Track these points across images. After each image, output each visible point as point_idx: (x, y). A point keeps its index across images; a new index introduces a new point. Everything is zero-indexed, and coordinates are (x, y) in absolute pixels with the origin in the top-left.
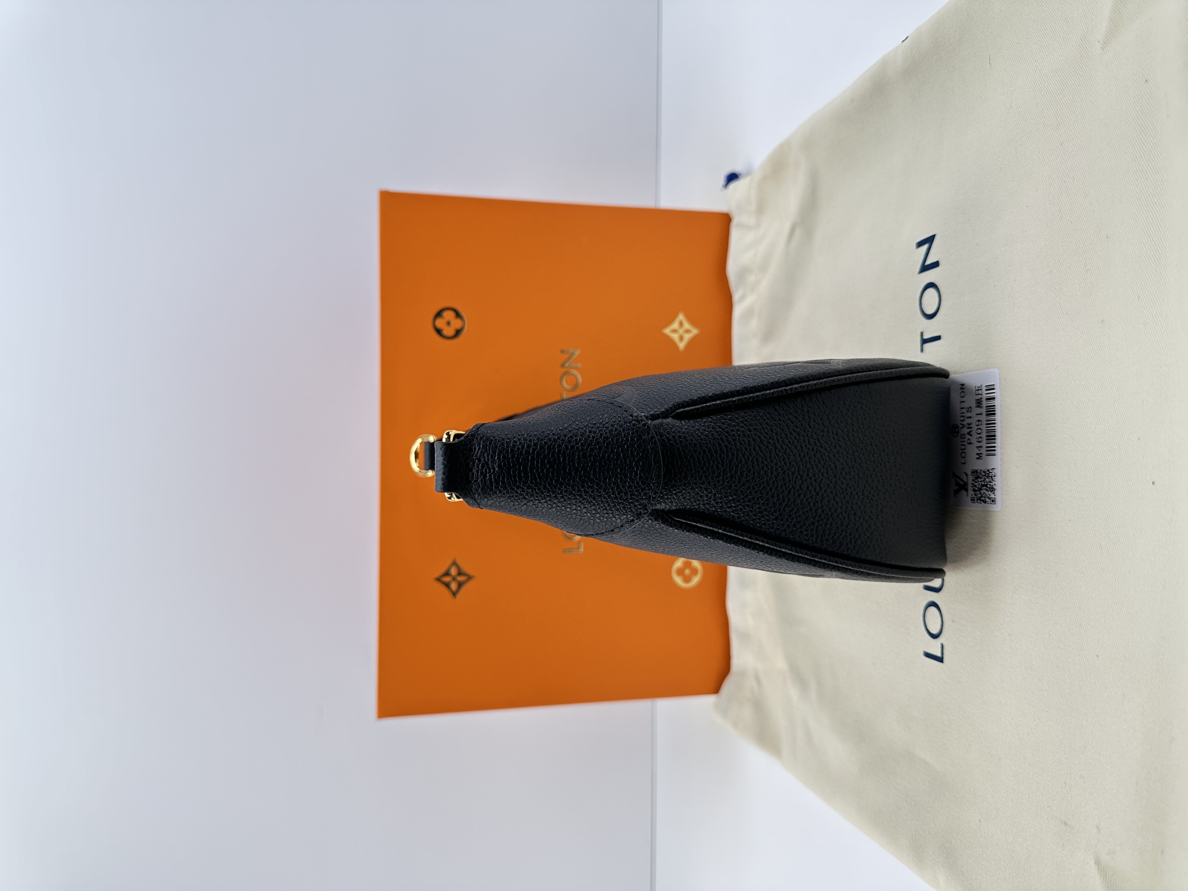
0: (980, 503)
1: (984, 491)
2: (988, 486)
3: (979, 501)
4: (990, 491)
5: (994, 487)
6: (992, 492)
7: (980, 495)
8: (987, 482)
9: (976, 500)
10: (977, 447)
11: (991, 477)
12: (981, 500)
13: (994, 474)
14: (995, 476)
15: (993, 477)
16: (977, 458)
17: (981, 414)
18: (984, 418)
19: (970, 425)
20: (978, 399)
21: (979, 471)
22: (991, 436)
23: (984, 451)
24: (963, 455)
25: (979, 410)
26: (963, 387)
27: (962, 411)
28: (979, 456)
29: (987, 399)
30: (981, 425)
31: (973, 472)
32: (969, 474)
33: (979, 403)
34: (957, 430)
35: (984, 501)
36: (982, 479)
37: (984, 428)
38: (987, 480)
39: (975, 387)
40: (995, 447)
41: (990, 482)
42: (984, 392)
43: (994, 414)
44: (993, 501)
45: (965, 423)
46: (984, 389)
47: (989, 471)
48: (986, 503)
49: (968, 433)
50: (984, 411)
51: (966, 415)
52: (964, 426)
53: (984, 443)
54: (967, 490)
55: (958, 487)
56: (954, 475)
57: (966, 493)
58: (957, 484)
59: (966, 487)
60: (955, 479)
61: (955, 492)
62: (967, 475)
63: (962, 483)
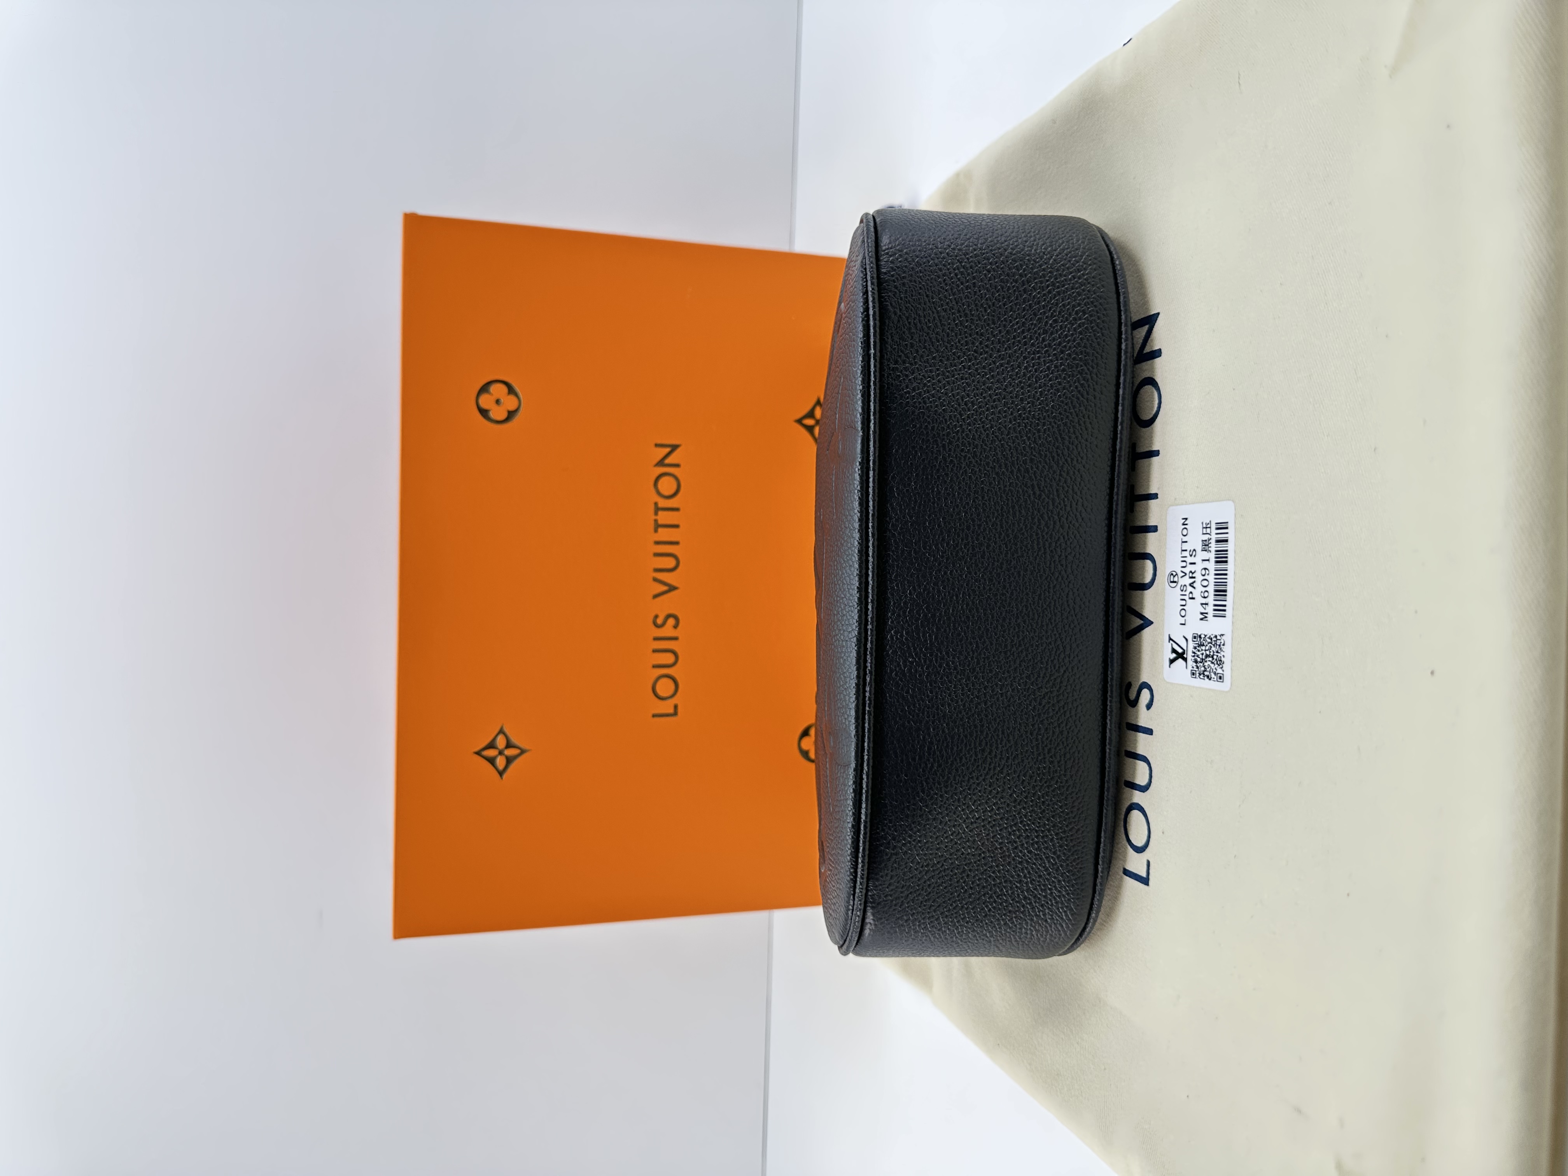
0: (1204, 679)
1: (1209, 663)
2: (1215, 657)
5: (1223, 659)
6: (1218, 665)
7: (1203, 669)
8: (1213, 652)
9: (1197, 674)
11: (1219, 645)
12: (1204, 675)
13: (1224, 642)
14: (1223, 645)
16: (1202, 619)
17: (1208, 560)
18: (1211, 566)
19: (1193, 573)
20: (1205, 541)
21: (1203, 636)
22: (1221, 592)
23: (1210, 609)
24: (1183, 613)
25: (1205, 555)
26: (1186, 523)
27: (1185, 554)
28: (1204, 617)
29: (1218, 541)
30: (1208, 574)
31: (1195, 637)
32: (1190, 638)
33: (1206, 545)
34: (1176, 579)
35: (1208, 677)
36: (1207, 648)
37: (1211, 578)
38: (1213, 649)
39: (1202, 523)
40: (1225, 606)
41: (1217, 652)
42: (1214, 531)
43: (1226, 562)
44: (1220, 678)
45: (1187, 570)
46: (1214, 526)
47: (1216, 637)
48: (1210, 679)
49: (1191, 585)
50: (1212, 556)
51: (1189, 560)
52: (1186, 574)
53: (1211, 600)
54: (1185, 660)
55: (1174, 655)
56: (1170, 639)
57: (1184, 663)
58: (1174, 651)
59: (1185, 656)
60: (1172, 644)
61: (1172, 661)
62: (1187, 640)
63: (1180, 651)
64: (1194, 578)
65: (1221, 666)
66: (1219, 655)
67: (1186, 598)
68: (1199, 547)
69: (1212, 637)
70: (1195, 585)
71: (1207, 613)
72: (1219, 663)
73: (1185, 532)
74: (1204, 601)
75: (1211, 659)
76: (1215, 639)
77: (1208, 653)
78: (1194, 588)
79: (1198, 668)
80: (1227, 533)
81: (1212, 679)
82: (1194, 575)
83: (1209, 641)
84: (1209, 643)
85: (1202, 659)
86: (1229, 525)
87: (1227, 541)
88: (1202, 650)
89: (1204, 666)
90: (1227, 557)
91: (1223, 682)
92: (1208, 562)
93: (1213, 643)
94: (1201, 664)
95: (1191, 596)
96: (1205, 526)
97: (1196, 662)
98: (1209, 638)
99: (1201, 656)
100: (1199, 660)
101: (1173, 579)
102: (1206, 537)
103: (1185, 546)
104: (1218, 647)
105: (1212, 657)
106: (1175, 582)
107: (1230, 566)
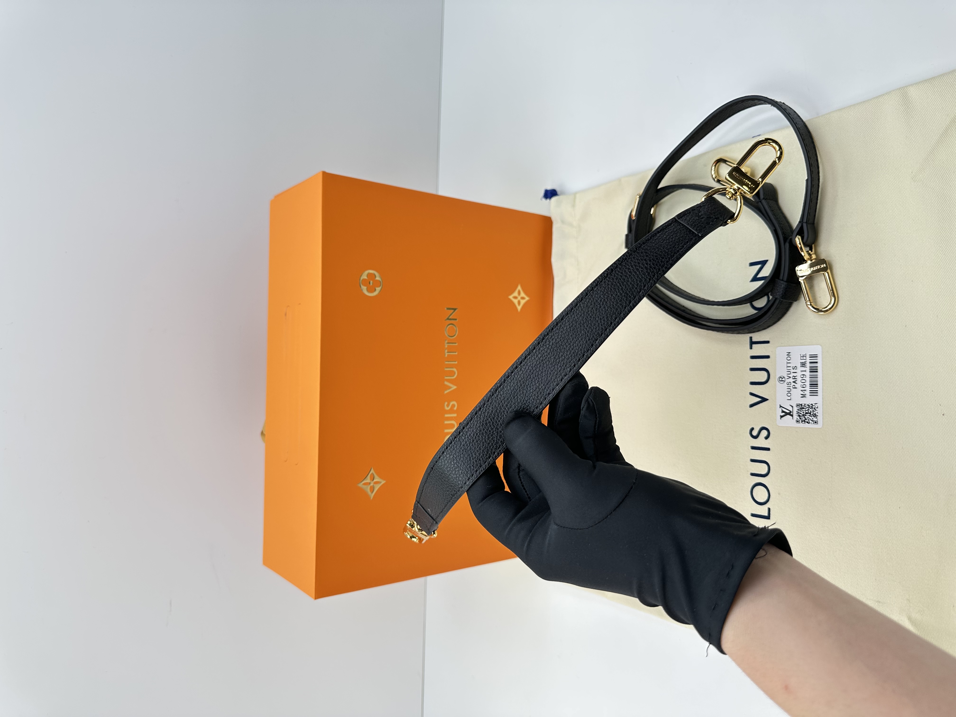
0: (805, 423)
1: (808, 416)
2: (812, 413)
5: (817, 414)
9: (800, 422)
15: (816, 408)
16: (802, 397)
17: (805, 371)
18: (808, 374)
19: (795, 377)
20: (803, 362)
21: (803, 405)
22: (814, 385)
23: (807, 393)
24: (789, 395)
25: (803, 369)
26: (789, 354)
27: (789, 368)
28: (804, 396)
29: (811, 363)
30: (805, 377)
31: (798, 405)
32: (795, 406)
33: (803, 365)
34: (784, 379)
35: (807, 422)
36: (806, 410)
37: (808, 379)
38: (810, 410)
39: (800, 355)
40: (817, 391)
41: (813, 411)
42: (808, 358)
43: (817, 372)
44: (816, 422)
45: (791, 376)
46: (808, 356)
47: (812, 404)
48: (809, 423)
49: (794, 382)
50: (808, 369)
51: (792, 371)
52: (790, 377)
53: (808, 388)
54: (792, 416)
55: (784, 414)
56: (781, 406)
57: (791, 417)
58: (783, 412)
59: (792, 414)
60: (782, 409)
61: (782, 417)
62: (792, 407)
63: (788, 411)
64: (796, 379)
65: (816, 417)
66: (814, 412)
67: (791, 388)
68: (799, 365)
69: (810, 405)
70: (796, 382)
71: (805, 394)
72: (814, 416)
73: (789, 359)
74: (803, 389)
75: (809, 414)
76: (811, 406)
77: (807, 412)
78: (796, 383)
79: (800, 418)
80: (817, 359)
81: (810, 423)
82: (795, 378)
83: (808, 406)
84: (808, 407)
85: (804, 415)
86: (818, 356)
87: (817, 362)
88: (803, 411)
89: (805, 418)
90: (817, 370)
91: (817, 424)
92: (805, 372)
93: (810, 407)
94: (803, 417)
95: (794, 387)
96: (802, 356)
97: (799, 416)
98: (807, 405)
99: (802, 414)
100: (801, 415)
101: (781, 379)
102: (803, 361)
103: (789, 365)
104: (813, 409)
105: (810, 413)
106: (783, 381)
107: (820, 374)
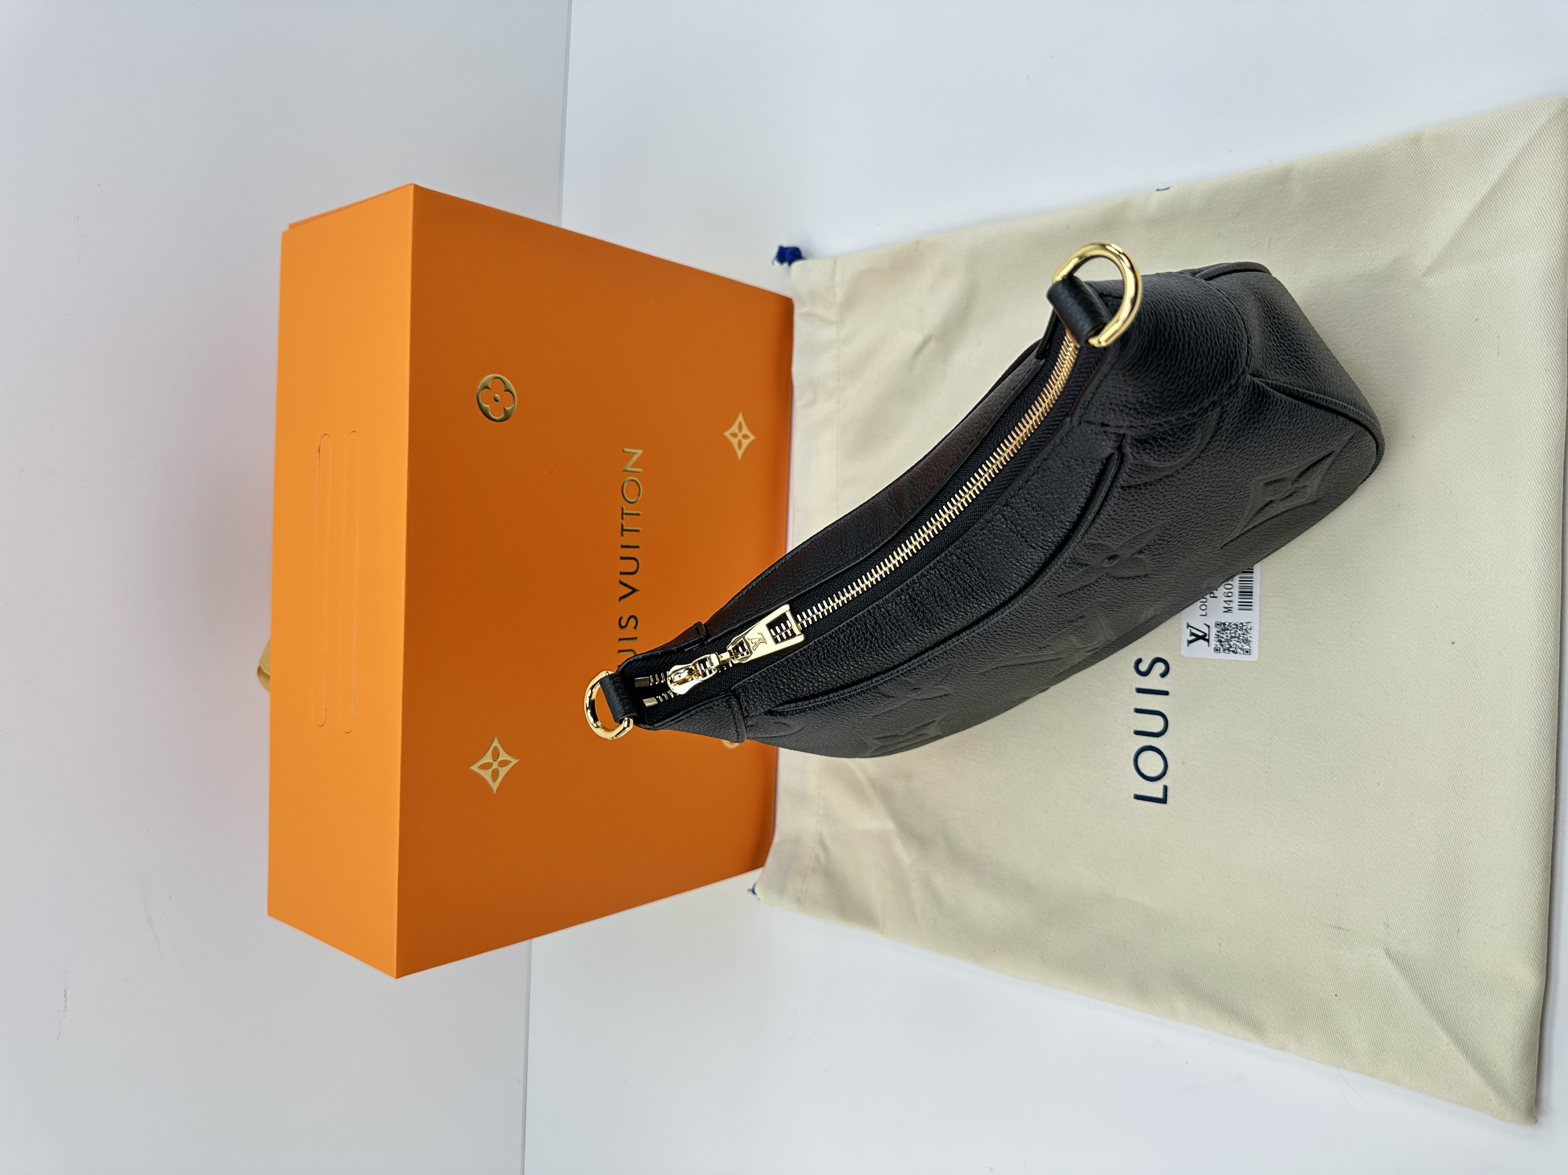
0: (1229, 653)
1: (1235, 642)
2: (1241, 638)
3: (1227, 651)
4: (1243, 642)
5: (1249, 639)
6: (1245, 643)
7: (1228, 646)
8: (1239, 634)
9: (1222, 650)
10: (1225, 601)
11: (1246, 630)
12: (1229, 651)
13: (1249, 627)
14: (1250, 629)
15: (1249, 631)
16: (1226, 612)
21: (1227, 624)
22: (1246, 593)
23: (1235, 605)
28: (1228, 610)
31: (1218, 625)
32: (1212, 625)
35: (1233, 652)
36: (1232, 632)
37: (1236, 584)
38: (1239, 632)
40: (1251, 602)
41: (1244, 634)
44: (1247, 652)
47: (1242, 624)
48: (1236, 653)
53: (1236, 598)
54: (1208, 641)
55: (1193, 637)
56: (1189, 626)
57: (1206, 643)
58: (1192, 634)
59: (1207, 638)
60: (1190, 630)
61: (1190, 642)
62: (1209, 627)
63: (1201, 634)
65: (1248, 644)
67: (1208, 597)
69: (1238, 624)
71: (1231, 608)
72: (1245, 641)
74: (1228, 599)
77: (1233, 635)
78: (1216, 590)
79: (1222, 645)
81: (1239, 653)
84: (1234, 628)
85: (1227, 640)
88: (1227, 633)
90: (1252, 569)
91: (1249, 654)
93: (1239, 628)
94: (1226, 643)
95: (1212, 595)
97: (1220, 641)
98: (1234, 625)
99: (1225, 638)
100: (1223, 640)
104: (1244, 631)
105: (1238, 638)
107: (1256, 575)
